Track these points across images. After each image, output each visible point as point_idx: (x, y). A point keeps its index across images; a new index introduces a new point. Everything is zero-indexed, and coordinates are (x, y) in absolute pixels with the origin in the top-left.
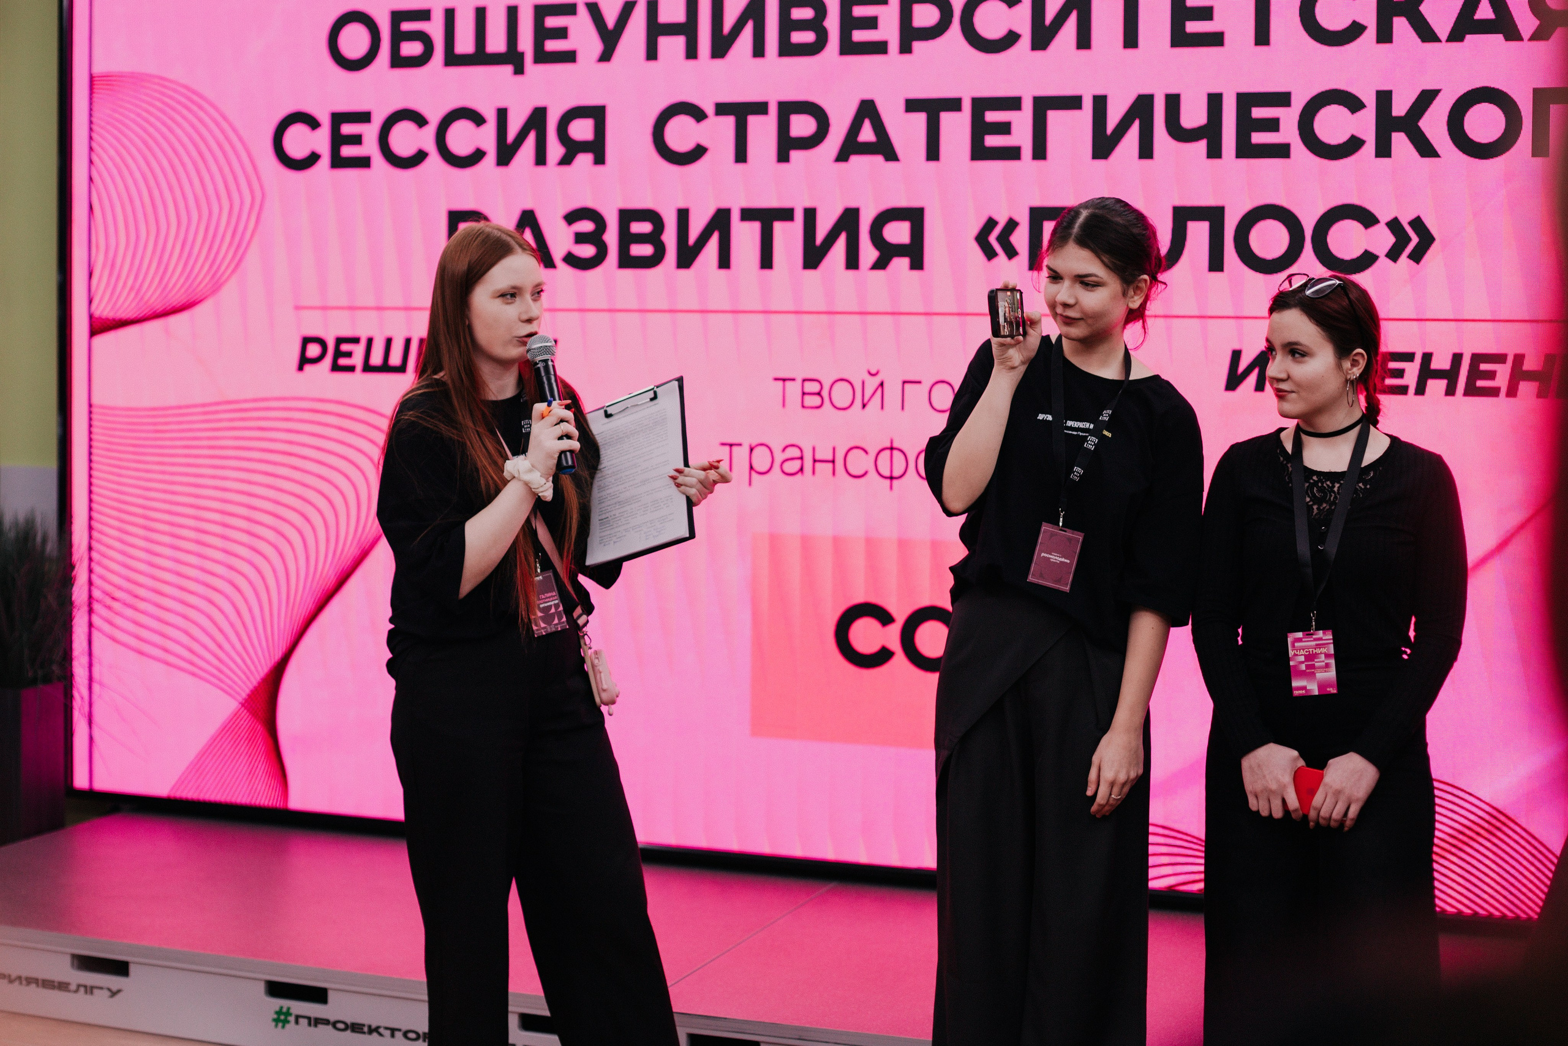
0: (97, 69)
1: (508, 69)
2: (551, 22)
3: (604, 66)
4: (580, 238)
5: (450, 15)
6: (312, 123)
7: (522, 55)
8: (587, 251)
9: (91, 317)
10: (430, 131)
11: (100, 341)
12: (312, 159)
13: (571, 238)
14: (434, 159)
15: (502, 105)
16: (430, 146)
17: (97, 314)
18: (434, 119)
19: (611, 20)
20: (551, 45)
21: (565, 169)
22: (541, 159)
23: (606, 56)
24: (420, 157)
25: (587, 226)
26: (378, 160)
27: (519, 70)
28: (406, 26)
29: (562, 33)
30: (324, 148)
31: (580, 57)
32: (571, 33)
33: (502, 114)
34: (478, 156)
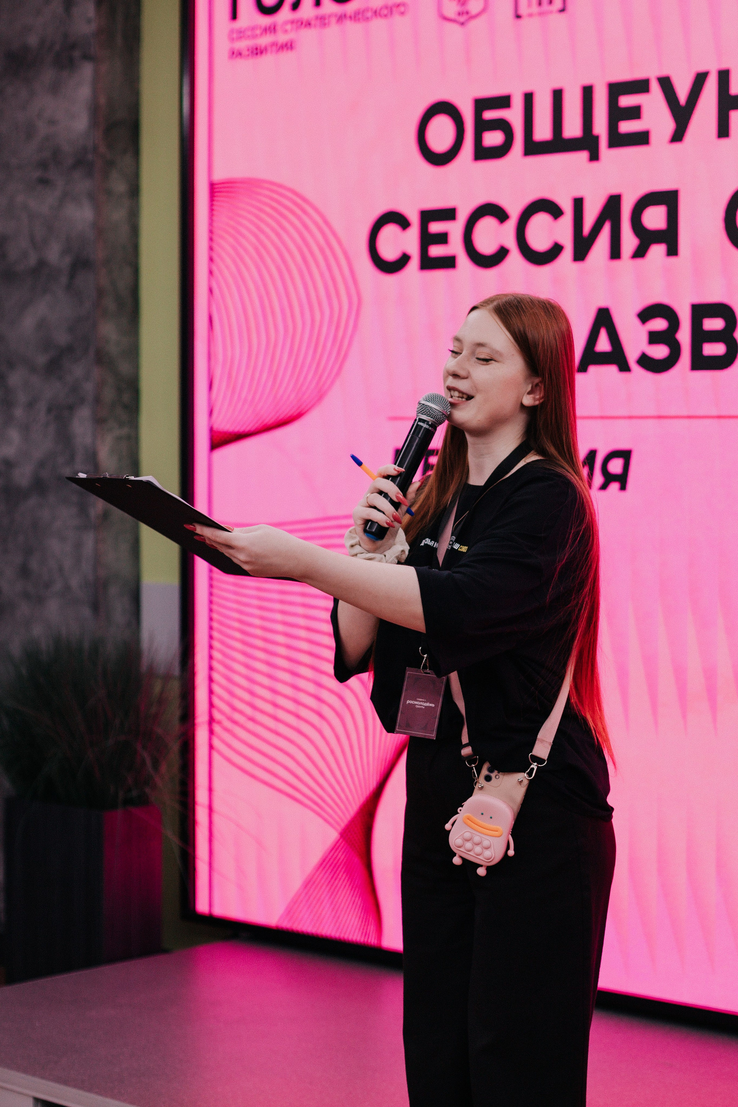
0: (218, 176)
1: (584, 155)
2: (626, 101)
3: (677, 146)
4: (654, 338)
5: (529, 98)
6: (403, 223)
7: (597, 138)
8: (660, 352)
9: (211, 430)
10: (511, 225)
11: (220, 454)
12: (404, 259)
13: (644, 338)
14: (515, 258)
15: (578, 194)
16: (511, 243)
17: (216, 427)
18: (514, 212)
19: (682, 94)
20: (626, 127)
21: (639, 261)
22: (615, 253)
23: (678, 136)
24: (502, 253)
25: (659, 324)
26: (463, 260)
27: (594, 157)
28: (489, 115)
29: (635, 113)
30: (413, 249)
31: (653, 138)
32: (645, 112)
33: (578, 204)
34: (556, 250)
